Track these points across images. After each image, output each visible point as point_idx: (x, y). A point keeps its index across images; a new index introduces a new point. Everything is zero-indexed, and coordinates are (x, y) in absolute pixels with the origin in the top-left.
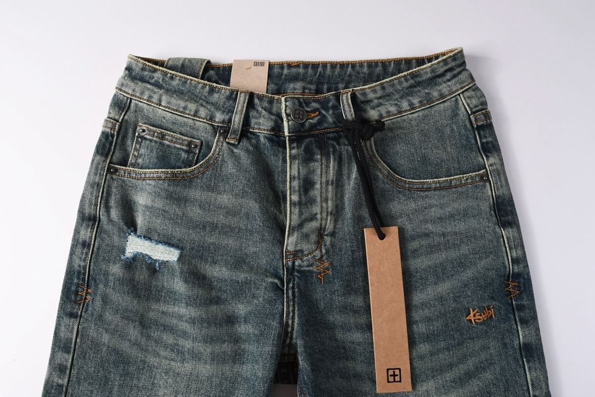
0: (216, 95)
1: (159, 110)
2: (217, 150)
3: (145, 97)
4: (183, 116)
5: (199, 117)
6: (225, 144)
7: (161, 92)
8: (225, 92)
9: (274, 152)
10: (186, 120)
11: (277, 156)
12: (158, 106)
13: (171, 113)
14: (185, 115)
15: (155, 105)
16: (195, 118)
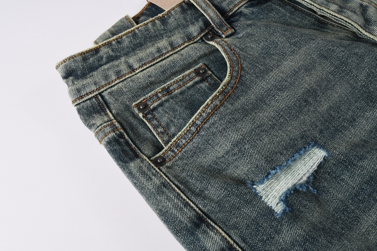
0: (171, 20)
1: (138, 75)
2: (226, 48)
3: (114, 77)
4: (165, 59)
5: (179, 46)
6: (226, 40)
7: (123, 59)
8: (175, 12)
9: (267, 10)
10: (171, 58)
11: (272, 10)
12: (134, 73)
13: (152, 66)
14: (166, 56)
15: (130, 75)
16: (177, 50)
